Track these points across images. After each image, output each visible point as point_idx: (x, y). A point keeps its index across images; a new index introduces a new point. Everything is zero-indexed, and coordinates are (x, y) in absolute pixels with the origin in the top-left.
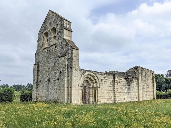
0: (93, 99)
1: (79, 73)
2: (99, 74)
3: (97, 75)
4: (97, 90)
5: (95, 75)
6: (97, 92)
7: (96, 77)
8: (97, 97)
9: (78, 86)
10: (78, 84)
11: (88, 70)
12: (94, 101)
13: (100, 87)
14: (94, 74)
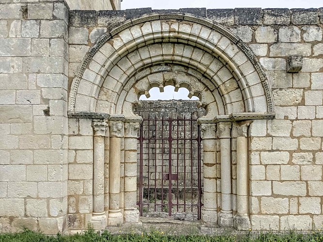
0: (219, 193)
1: (45, 33)
2: (269, 20)
3: (245, 34)
4: (249, 138)
5: (224, 34)
6: (249, 151)
7: (231, 51)
8: (249, 180)
9: (47, 112)
10: (46, 101)
11: (148, 10)
12: (226, 206)
13: (280, 113)
14: (213, 28)
